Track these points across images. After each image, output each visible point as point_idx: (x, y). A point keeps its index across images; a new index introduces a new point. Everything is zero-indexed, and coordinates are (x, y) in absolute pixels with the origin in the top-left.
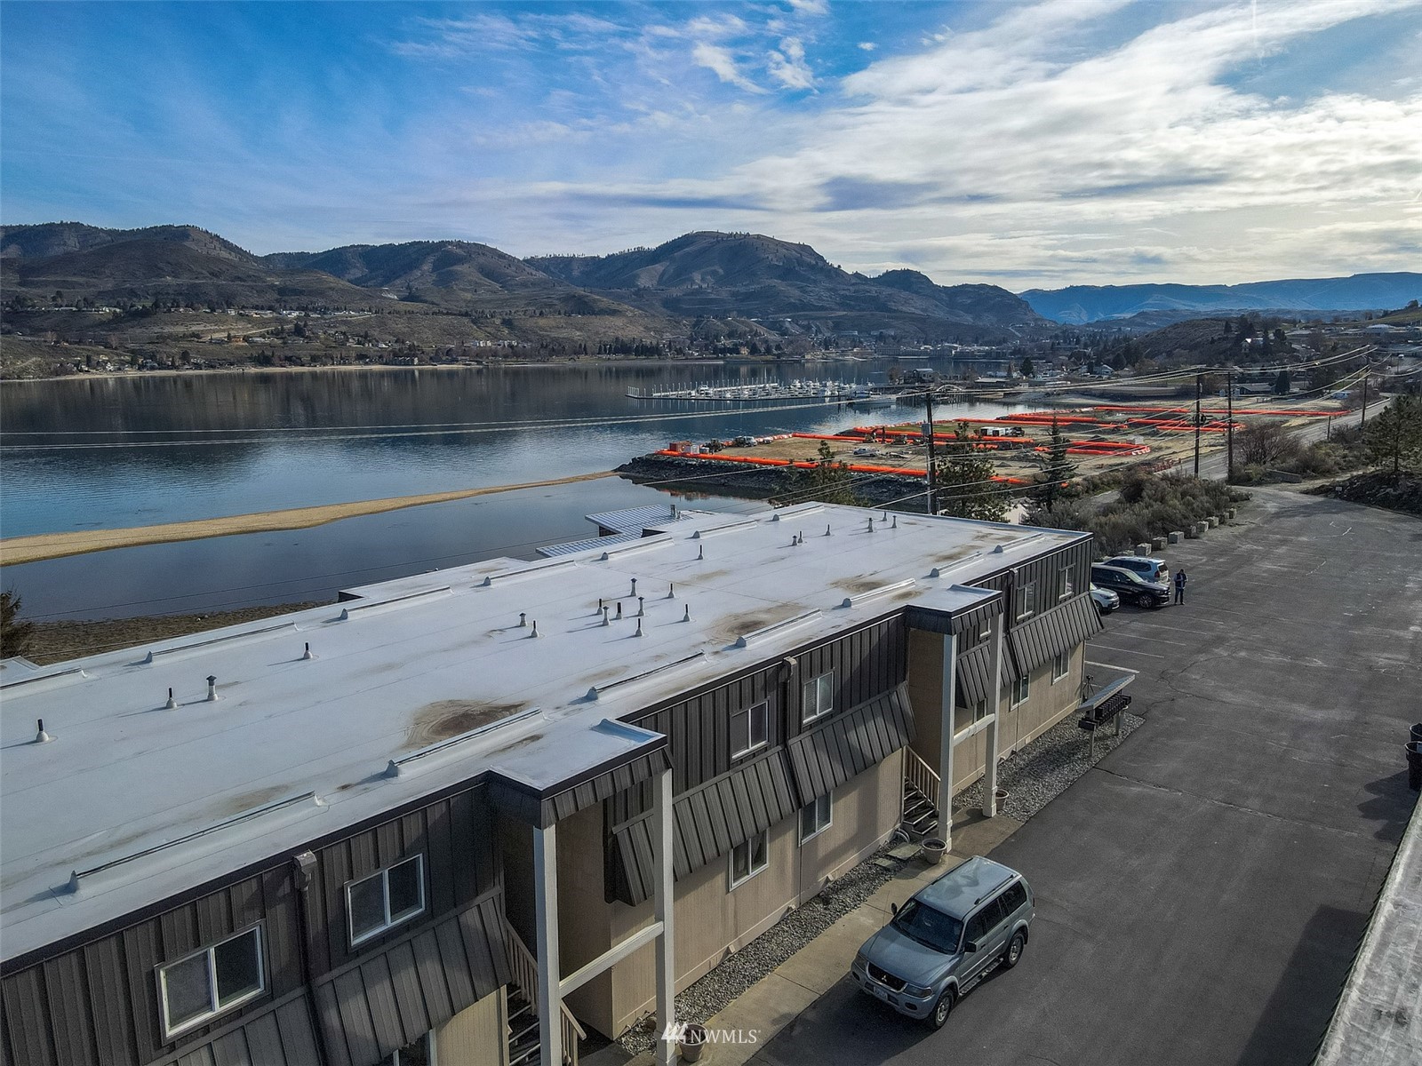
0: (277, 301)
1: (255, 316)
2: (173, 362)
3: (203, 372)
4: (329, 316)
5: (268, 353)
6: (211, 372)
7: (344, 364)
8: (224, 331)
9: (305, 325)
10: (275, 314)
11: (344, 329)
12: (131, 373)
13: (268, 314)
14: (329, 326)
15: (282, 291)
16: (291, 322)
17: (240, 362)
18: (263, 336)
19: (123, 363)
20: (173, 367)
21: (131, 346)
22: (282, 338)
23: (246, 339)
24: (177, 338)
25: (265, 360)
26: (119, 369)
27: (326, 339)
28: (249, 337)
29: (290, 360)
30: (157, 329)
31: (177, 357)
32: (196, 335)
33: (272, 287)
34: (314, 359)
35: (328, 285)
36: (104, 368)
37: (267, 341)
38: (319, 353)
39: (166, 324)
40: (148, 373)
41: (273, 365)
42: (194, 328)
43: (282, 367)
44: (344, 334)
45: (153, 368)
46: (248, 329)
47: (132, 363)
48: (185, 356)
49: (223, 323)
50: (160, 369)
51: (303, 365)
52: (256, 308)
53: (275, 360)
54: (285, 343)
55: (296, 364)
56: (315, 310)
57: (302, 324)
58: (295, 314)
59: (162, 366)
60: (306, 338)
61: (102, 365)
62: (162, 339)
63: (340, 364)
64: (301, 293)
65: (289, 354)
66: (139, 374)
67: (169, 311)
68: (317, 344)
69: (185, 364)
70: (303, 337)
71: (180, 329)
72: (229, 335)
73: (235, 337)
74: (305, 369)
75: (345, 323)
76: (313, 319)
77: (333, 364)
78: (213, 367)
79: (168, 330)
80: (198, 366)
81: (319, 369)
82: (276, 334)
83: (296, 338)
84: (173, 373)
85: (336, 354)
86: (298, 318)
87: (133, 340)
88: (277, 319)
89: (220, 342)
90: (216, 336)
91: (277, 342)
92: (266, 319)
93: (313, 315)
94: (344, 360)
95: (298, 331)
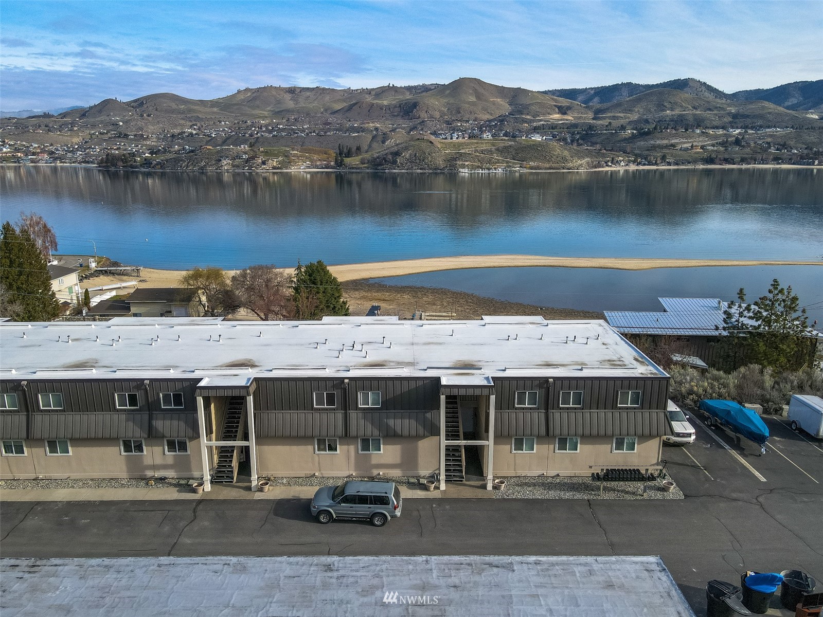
0: (730, 122)
1: (712, 133)
2: (656, 161)
3: (672, 167)
4: (761, 132)
5: (714, 156)
6: (676, 167)
7: (763, 164)
8: (689, 142)
9: (743, 138)
10: (725, 132)
11: (769, 140)
12: (633, 167)
13: (721, 132)
14: (760, 139)
15: (735, 116)
16: (734, 136)
17: (695, 161)
18: (713, 145)
19: (629, 161)
20: (656, 164)
21: (637, 152)
22: (725, 147)
23: (702, 147)
24: (662, 147)
25: (710, 161)
26: (627, 165)
27: (755, 147)
28: (704, 146)
29: (727, 161)
30: (652, 142)
31: (659, 159)
32: (673, 145)
33: (729, 114)
34: (743, 160)
35: (767, 111)
36: (620, 164)
37: (715, 148)
38: (747, 156)
39: (658, 139)
40: (641, 167)
41: (715, 164)
42: (673, 141)
43: (721, 165)
44: (768, 143)
45: (644, 165)
46: (706, 141)
47: (634, 162)
48: (663, 158)
49: (691, 138)
50: (648, 165)
51: (734, 164)
52: (713, 128)
53: (717, 161)
54: (726, 150)
55: (730, 163)
56: (752, 128)
57: (741, 137)
58: (738, 131)
59: (650, 164)
60: (742, 146)
61: (618, 163)
62: (654, 148)
63: (760, 164)
64: (748, 116)
65: (727, 156)
66: (637, 168)
67: (662, 131)
68: (748, 150)
69: (662, 162)
70: (739, 146)
71: (665, 142)
72: (692, 145)
73: (696, 146)
74: (735, 166)
75: (771, 136)
76: (749, 134)
77: (755, 164)
78: (677, 164)
79: (658, 142)
80: (669, 164)
81: (744, 166)
82: (722, 144)
83: (734, 146)
84: (655, 167)
85: (759, 156)
86: (740, 134)
87: (639, 148)
88: (725, 134)
89: (686, 149)
90: (685, 146)
91: (722, 149)
92: (718, 135)
93: (750, 131)
94: (763, 161)
95: (737, 142)
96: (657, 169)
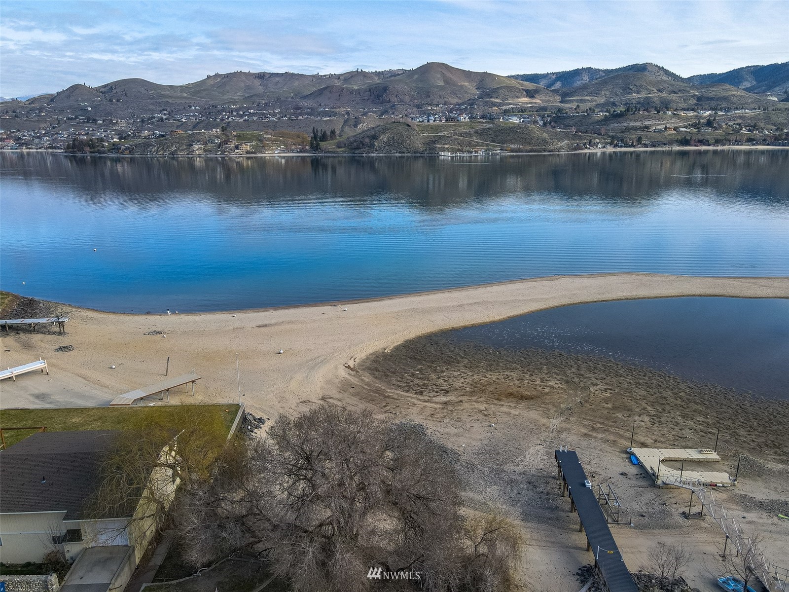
0: (696, 105)
1: (683, 114)
2: (633, 143)
3: (649, 149)
4: (731, 113)
5: (688, 138)
6: (653, 149)
7: (738, 145)
8: (663, 124)
9: (714, 120)
10: (695, 113)
11: (739, 121)
12: (610, 149)
13: (691, 114)
14: (730, 120)
15: (699, 99)
16: (705, 118)
17: (670, 143)
18: (686, 127)
19: (607, 143)
20: (632, 146)
21: (611, 134)
22: (698, 128)
23: (675, 129)
24: (635, 129)
25: (685, 142)
26: (604, 147)
27: (727, 128)
28: (677, 128)
29: (702, 142)
30: (626, 124)
31: (635, 140)
32: (647, 127)
33: (694, 96)
34: (717, 142)
35: (730, 94)
36: (597, 146)
37: (688, 130)
38: (720, 138)
39: (631, 121)
40: (619, 149)
41: (690, 145)
42: (646, 123)
43: (696, 146)
44: (739, 125)
45: (621, 147)
46: (678, 123)
47: (611, 144)
48: (639, 140)
49: (663, 119)
50: (625, 147)
51: (709, 145)
52: (684, 109)
53: (692, 142)
54: (699, 131)
55: (705, 145)
56: (721, 110)
57: (713, 118)
58: (708, 113)
59: (627, 146)
60: (714, 128)
61: (596, 145)
62: (628, 130)
63: (734, 145)
64: (712, 99)
65: (701, 138)
66: (614, 150)
67: (634, 113)
68: (720, 131)
69: (638, 144)
70: (712, 127)
71: (638, 124)
72: (666, 126)
73: (669, 128)
74: (711, 148)
75: (741, 117)
76: (720, 116)
77: (730, 145)
78: (654, 146)
79: (632, 124)
80: (646, 146)
81: (720, 148)
82: (694, 125)
83: (706, 128)
84: (632, 149)
85: (733, 138)
86: (710, 115)
87: (613, 130)
88: (696, 116)
89: (660, 131)
90: (658, 127)
91: (695, 130)
92: (689, 116)
93: (720, 113)
94: (738, 142)
95: (709, 123)
96: (634, 151)
